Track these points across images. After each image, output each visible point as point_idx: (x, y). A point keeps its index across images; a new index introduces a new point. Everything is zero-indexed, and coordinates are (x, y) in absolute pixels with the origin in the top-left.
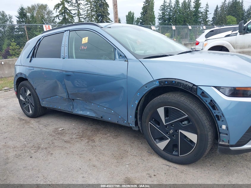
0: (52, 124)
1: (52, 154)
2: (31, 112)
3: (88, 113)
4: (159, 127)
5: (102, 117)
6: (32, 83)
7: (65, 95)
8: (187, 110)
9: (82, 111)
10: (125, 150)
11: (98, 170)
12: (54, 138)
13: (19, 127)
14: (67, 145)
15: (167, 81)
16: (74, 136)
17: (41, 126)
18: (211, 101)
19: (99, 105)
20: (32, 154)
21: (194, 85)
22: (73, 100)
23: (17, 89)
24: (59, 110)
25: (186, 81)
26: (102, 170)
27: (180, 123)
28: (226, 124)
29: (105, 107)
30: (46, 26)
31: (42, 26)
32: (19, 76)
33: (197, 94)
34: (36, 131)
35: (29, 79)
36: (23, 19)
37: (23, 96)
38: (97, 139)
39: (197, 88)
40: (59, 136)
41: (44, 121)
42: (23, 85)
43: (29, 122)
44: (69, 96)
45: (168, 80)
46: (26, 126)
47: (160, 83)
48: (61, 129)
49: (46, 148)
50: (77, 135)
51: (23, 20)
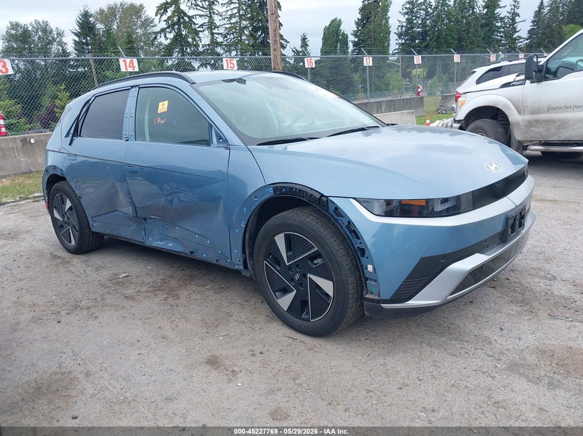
0: (110, 265)
1: (96, 317)
2: (73, 243)
3: (170, 245)
4: (279, 269)
5: (192, 253)
6: (73, 186)
7: (129, 210)
8: (316, 239)
9: (161, 241)
10: (228, 313)
11: (168, 343)
12: (106, 290)
13: (48, 270)
14: (127, 304)
15: (285, 187)
16: (144, 288)
17: (88, 270)
18: (349, 222)
19: (187, 230)
20: (62, 317)
21: (322, 195)
22: (145, 219)
23: (48, 198)
24: (124, 240)
25: (312, 189)
26: (175, 344)
27: (309, 262)
28: (372, 264)
29: (197, 234)
30: (125, 61)
31: (118, 60)
32: (52, 172)
33: (328, 211)
34: (77, 279)
35: (68, 179)
36: (88, 38)
37: (59, 212)
38: (184, 293)
39: (327, 200)
40: (118, 287)
41: (96, 259)
42: (58, 190)
43: (68, 262)
44: (136, 212)
45: (286, 185)
46: (62, 270)
47: (275, 190)
48: (124, 275)
49: (88, 308)
50: (151, 287)
51: (87, 40)
